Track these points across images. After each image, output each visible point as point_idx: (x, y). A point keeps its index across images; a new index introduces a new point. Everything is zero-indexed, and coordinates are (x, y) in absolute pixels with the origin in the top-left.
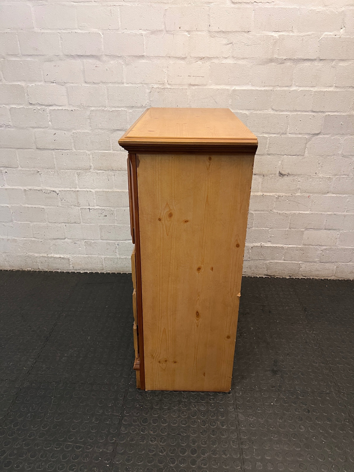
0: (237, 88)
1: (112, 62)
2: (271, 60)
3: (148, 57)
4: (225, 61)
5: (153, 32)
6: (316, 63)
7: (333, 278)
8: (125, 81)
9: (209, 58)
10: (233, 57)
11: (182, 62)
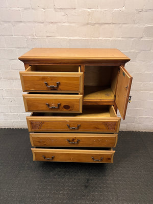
0: (72, 38)
1: (5, 25)
2: (88, 24)
3: (24, 22)
4: (64, 24)
5: (25, 9)
6: (111, 25)
7: (125, 130)
8: (13, 34)
9: (56, 23)
10: (68, 22)
11: (42, 24)
